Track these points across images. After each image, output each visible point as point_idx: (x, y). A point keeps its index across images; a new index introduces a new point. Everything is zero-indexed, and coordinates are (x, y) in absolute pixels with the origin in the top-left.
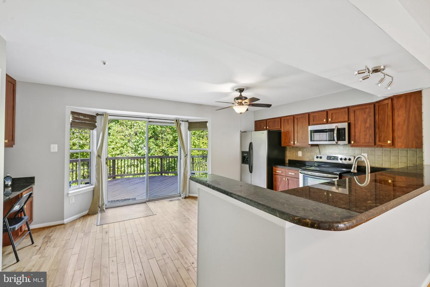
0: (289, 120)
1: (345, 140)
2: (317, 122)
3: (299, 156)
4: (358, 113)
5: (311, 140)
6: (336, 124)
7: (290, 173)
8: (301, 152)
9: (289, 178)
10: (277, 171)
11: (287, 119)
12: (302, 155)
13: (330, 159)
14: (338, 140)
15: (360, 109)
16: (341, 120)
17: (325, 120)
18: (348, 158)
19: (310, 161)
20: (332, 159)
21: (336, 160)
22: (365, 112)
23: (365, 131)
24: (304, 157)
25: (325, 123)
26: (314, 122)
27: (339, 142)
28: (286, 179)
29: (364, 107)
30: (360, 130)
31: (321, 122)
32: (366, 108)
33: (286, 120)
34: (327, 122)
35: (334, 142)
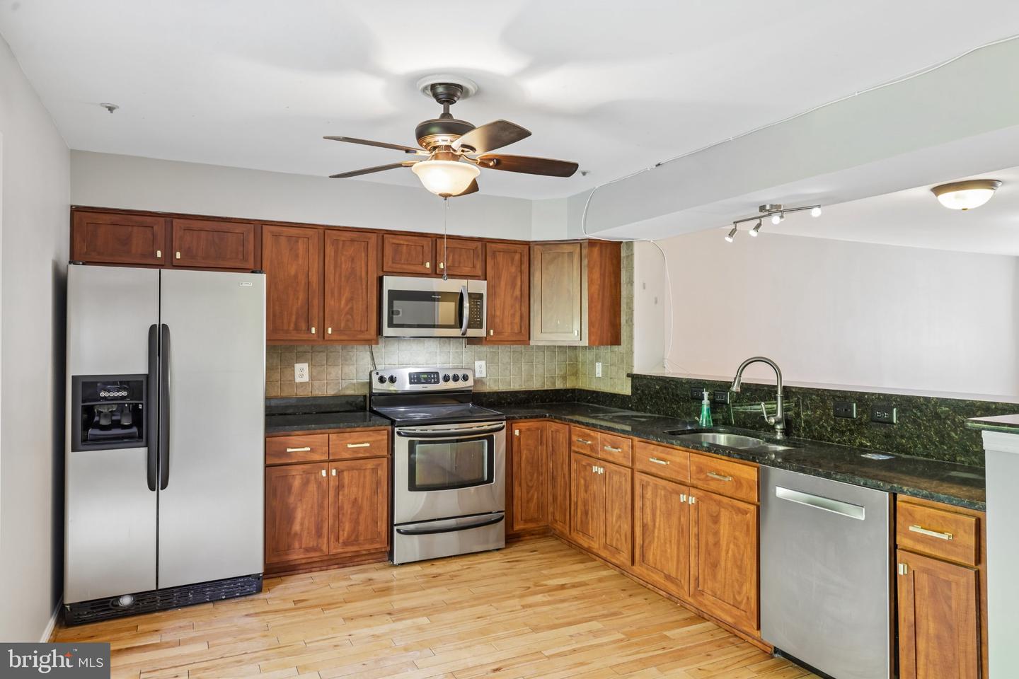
0: (297, 242)
1: (481, 327)
2: (405, 266)
3: (298, 380)
4: (500, 258)
5: (391, 325)
6: (464, 282)
7: (350, 446)
8: (305, 366)
9: (341, 465)
10: (289, 450)
11: (289, 237)
12: (312, 377)
13: (419, 382)
14: (469, 326)
15: (505, 252)
16: (466, 270)
17: (428, 265)
18: (460, 374)
19: (342, 394)
20: (423, 380)
21: (435, 383)
22: (513, 260)
23: (512, 307)
24: (316, 383)
25: (430, 272)
26: (394, 265)
27: (472, 333)
28: (334, 472)
29: (512, 247)
30: (504, 303)
31: (419, 269)
32: (515, 252)
33: (283, 240)
34: (435, 273)
35: (456, 332)
